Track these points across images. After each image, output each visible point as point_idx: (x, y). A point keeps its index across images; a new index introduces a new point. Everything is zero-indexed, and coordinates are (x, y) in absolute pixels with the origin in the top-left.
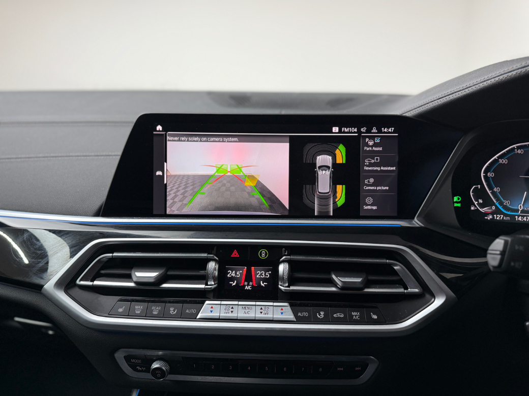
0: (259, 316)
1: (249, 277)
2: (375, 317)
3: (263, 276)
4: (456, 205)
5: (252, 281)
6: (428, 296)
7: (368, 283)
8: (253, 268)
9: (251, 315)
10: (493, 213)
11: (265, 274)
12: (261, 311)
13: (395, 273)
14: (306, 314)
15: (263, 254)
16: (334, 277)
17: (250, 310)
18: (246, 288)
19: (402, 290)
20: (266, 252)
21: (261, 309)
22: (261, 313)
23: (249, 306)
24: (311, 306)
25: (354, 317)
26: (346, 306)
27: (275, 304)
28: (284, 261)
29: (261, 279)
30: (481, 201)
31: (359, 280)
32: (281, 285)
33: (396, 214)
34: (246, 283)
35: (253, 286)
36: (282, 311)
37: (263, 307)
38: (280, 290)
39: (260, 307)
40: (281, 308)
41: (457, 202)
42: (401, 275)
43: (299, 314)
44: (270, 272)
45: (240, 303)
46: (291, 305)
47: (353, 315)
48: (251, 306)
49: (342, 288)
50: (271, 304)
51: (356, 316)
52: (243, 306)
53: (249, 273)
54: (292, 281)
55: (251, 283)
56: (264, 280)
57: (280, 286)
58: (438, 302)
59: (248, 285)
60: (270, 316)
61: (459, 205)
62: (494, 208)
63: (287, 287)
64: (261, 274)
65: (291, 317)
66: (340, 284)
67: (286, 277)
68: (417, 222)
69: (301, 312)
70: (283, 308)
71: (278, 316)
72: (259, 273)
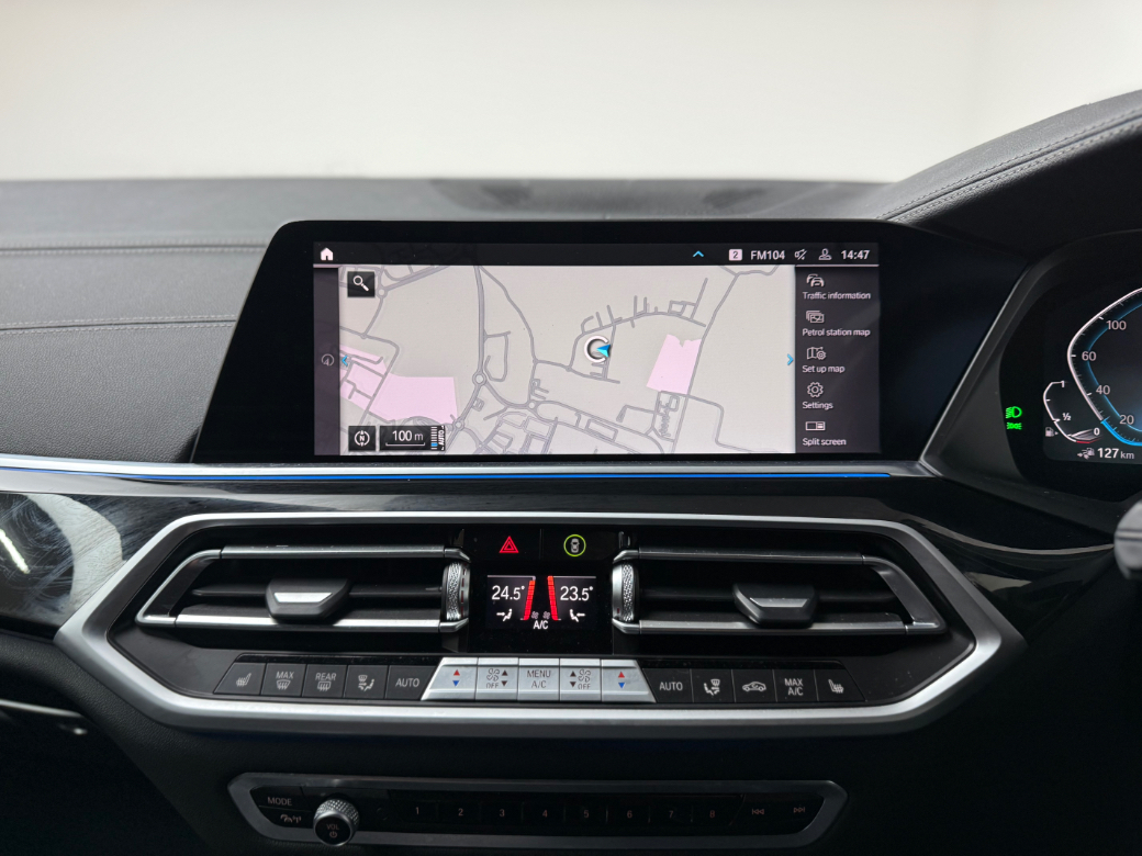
0: (568, 691)
1: (541, 601)
2: (838, 689)
3: (574, 596)
4: (1011, 426)
5: (549, 611)
6: (958, 638)
7: (821, 611)
8: (550, 578)
9: (550, 690)
10: (1095, 445)
11: (580, 593)
12: (573, 679)
13: (881, 585)
14: (677, 686)
15: (575, 547)
16: (740, 596)
17: (545, 679)
18: (536, 625)
19: (897, 625)
20: (580, 540)
21: (573, 675)
22: (573, 684)
23: (543, 670)
24: (688, 667)
25: (791, 691)
26: (770, 666)
27: (606, 663)
28: (622, 562)
29: (570, 604)
30: (1067, 417)
31: (799, 604)
32: (617, 618)
34: (535, 615)
35: (551, 621)
36: (622, 680)
37: (577, 672)
38: (617, 629)
39: (570, 671)
40: (618, 672)
41: (1012, 420)
42: (894, 590)
43: (663, 686)
44: (591, 588)
45: (524, 661)
46: (643, 665)
47: (788, 687)
48: (548, 670)
49: (762, 624)
50: (595, 662)
51: (794, 687)
52: (531, 670)
53: (541, 587)
54: (643, 608)
55: (547, 615)
56: (578, 607)
57: (615, 621)
58: (982, 653)
59: (540, 618)
60: (593, 691)
61: (1018, 426)
62: (1097, 432)
63: (631, 622)
64: (570, 593)
65: (642, 692)
66: (755, 613)
67: (628, 598)
68: (925, 467)
69: (667, 680)
70: (625, 672)
71: (612, 691)
72: (565, 590)
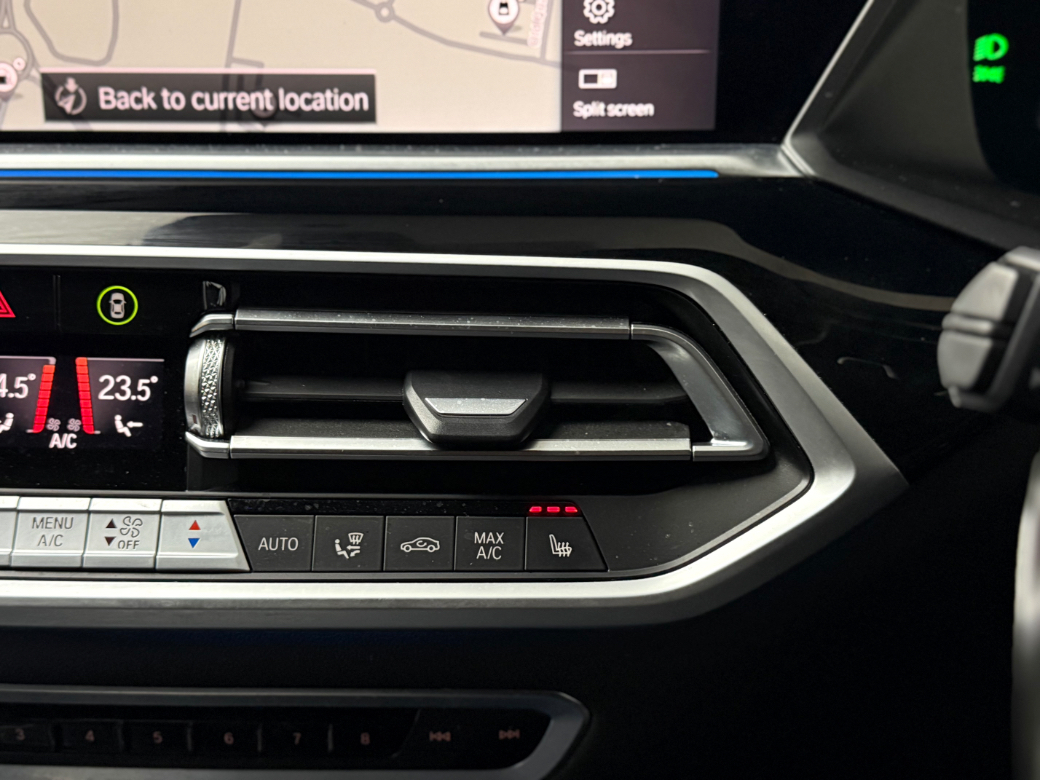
0: (98, 552)
1: (65, 399)
2: (564, 550)
3: (123, 393)
4: (982, 74)
5: (78, 416)
6: (785, 470)
7: (546, 419)
8: (81, 361)
9: (68, 551)
11: (133, 388)
12: (111, 533)
14: (291, 544)
15: (118, 308)
16: (412, 396)
17: (62, 531)
18: (56, 442)
19: (682, 445)
20: (127, 297)
21: (111, 525)
22: (109, 540)
23: (60, 517)
24: (314, 512)
25: (481, 553)
26: (454, 509)
27: (171, 505)
28: (209, 335)
29: (116, 407)
32: (196, 433)
33: (708, 124)
34: (54, 424)
35: (82, 436)
36: (194, 534)
37: (118, 520)
38: (194, 449)
39: (108, 519)
40: (191, 520)
41: (986, 63)
42: (685, 384)
43: (264, 544)
44: (154, 379)
45: (28, 503)
46: (236, 509)
47: (479, 545)
48: (69, 516)
50: (153, 504)
51: (487, 547)
52: (39, 517)
53: (65, 378)
54: (239, 413)
55: (74, 424)
56: (131, 411)
57: (189, 436)
59: (63, 430)
60: (142, 553)
61: (996, 75)
63: (216, 438)
64: (117, 388)
65: (230, 553)
67: (210, 395)
68: (791, 159)
69: (273, 535)
70: (200, 520)
71: (175, 552)
72: (107, 382)
